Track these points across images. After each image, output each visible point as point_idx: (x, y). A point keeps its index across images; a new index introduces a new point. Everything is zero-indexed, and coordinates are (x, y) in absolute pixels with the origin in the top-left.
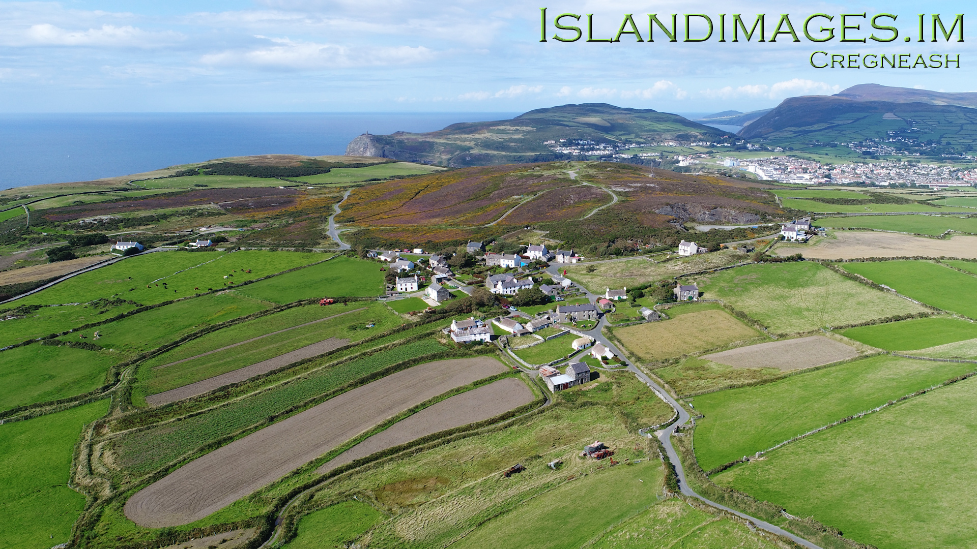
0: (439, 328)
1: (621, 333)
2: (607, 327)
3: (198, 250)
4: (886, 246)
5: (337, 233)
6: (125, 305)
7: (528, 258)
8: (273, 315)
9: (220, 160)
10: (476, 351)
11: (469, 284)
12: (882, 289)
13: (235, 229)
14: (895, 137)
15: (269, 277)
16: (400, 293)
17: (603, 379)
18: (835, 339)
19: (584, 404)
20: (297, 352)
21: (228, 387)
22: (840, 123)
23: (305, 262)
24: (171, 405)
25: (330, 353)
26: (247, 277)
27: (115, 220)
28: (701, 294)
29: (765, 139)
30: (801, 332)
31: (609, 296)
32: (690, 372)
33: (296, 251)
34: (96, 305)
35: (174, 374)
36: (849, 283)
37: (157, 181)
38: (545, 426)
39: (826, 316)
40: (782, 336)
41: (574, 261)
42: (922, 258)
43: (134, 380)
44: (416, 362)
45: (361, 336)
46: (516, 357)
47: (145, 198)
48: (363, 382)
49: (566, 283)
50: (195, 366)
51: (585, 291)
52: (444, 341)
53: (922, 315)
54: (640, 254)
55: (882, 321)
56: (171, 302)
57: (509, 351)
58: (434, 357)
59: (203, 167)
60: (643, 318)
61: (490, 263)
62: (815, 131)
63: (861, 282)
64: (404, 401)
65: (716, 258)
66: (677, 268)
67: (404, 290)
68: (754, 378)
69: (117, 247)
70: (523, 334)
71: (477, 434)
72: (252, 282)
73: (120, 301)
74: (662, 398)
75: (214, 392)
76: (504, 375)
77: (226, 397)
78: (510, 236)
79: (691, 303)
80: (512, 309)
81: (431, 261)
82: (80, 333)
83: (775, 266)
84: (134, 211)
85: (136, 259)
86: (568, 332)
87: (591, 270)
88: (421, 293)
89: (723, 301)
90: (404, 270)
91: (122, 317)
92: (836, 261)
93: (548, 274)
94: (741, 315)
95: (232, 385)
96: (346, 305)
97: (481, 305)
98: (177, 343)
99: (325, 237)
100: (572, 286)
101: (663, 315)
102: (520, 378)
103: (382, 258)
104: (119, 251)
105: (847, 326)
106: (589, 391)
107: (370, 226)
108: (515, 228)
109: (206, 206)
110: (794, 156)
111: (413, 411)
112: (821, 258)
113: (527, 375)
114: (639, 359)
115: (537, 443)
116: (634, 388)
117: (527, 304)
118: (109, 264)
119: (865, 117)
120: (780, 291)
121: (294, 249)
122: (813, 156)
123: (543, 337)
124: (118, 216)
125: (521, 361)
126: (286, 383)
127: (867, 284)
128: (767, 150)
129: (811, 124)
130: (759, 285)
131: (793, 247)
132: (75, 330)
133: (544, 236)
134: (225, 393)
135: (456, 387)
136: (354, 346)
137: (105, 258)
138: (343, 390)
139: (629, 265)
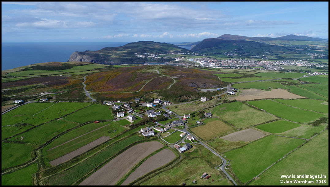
0: (137, 131)
1: (193, 130)
2: (188, 128)
3: (44, 102)
4: (256, 94)
5: (89, 94)
6: (28, 125)
7: (155, 103)
8: (80, 128)
9: (35, 65)
10: (152, 139)
11: (140, 114)
12: (262, 111)
13: (52, 93)
14: (237, 51)
15: (73, 113)
16: (119, 118)
17: (194, 147)
18: (256, 130)
19: (193, 158)
20: (94, 142)
21: (76, 157)
22: (221, 46)
23: (83, 106)
24: (59, 165)
25: (106, 142)
26: (65, 113)
27: (9, 91)
28: (212, 115)
29: (199, 51)
30: (245, 127)
31: (185, 117)
32: (219, 144)
33: (78, 102)
34: (17, 126)
35: (55, 153)
36: (252, 109)
37: (16, 73)
38: (184, 167)
39: (250, 121)
40: (241, 129)
41: (170, 104)
42: (268, 99)
43: (42, 156)
44: (134, 144)
45: (113, 135)
46: (165, 141)
47: (17, 81)
48: (120, 153)
49: (170, 112)
50: (61, 149)
51: (177, 115)
52: (140, 136)
53: (277, 120)
54: (189, 101)
55: (266, 123)
56: (43, 124)
57: (162, 138)
58: (139, 142)
59: (30, 67)
60: (197, 124)
61: (144, 105)
62: (214, 49)
63: (255, 108)
64: (136, 159)
65: (213, 102)
66: (202, 106)
67: (120, 116)
68: (239, 145)
69: (15, 102)
70: (164, 132)
71: (164, 171)
72: (68, 115)
73: (25, 124)
74: (215, 154)
75: (72, 159)
76: (164, 148)
77: (77, 160)
78: (147, 96)
79: (210, 118)
80: (157, 122)
81: (125, 105)
82: (16, 137)
83: (230, 104)
84: (15, 87)
85: (23, 106)
86: (177, 131)
87: (176, 107)
88: (125, 118)
89: (219, 117)
90: (117, 109)
91: (28, 130)
92: (245, 101)
93: (163, 109)
94: (226, 122)
95: (78, 156)
96: (103, 123)
97: (147, 122)
98: (51, 140)
99: (86, 97)
100: (172, 113)
101: (203, 123)
102: (169, 148)
103: (108, 104)
104: (16, 103)
105: (258, 125)
106: (192, 152)
107: (99, 92)
108: (147, 92)
109: (40, 84)
110: (209, 57)
111: (141, 163)
112: (241, 100)
113: (171, 147)
114: (202, 140)
115: (184, 174)
116: (205, 151)
117: (161, 121)
118: (15, 109)
119: (228, 45)
120: (234, 113)
121: (77, 101)
122: (215, 57)
123: (170, 133)
124: (10, 89)
125: (167, 142)
126: (95, 155)
127: (257, 109)
128: (201, 55)
129: (213, 47)
130: (227, 111)
131: (232, 97)
132: (13, 136)
133: (158, 95)
134: (76, 159)
135: (151, 153)
136: (112, 139)
137: (12, 106)
138: (115, 156)
139: (188, 105)
